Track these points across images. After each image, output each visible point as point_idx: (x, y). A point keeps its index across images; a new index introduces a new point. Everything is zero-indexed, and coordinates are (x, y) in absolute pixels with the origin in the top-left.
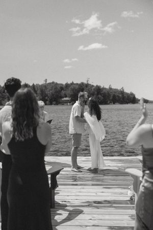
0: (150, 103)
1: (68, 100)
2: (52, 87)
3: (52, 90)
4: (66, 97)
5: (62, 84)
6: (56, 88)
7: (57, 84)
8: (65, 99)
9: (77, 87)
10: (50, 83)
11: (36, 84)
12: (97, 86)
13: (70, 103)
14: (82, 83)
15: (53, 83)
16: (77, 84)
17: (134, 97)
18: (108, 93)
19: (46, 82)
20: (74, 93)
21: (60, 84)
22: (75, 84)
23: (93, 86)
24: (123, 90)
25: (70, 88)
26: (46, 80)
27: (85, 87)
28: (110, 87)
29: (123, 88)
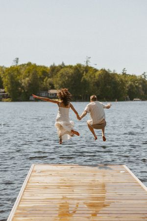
2: (29, 72)
3: (28, 77)
4: (53, 88)
5: (45, 67)
6: (35, 74)
7: (35, 66)
8: (52, 91)
9: (72, 71)
14: (79, 66)
15: (29, 64)
16: (71, 67)
19: (17, 62)
21: (41, 67)
22: (67, 67)
23: (96, 70)
24: (145, 77)
25: (59, 74)
26: (18, 59)
27: (85, 72)
28: (124, 72)
29: (144, 73)
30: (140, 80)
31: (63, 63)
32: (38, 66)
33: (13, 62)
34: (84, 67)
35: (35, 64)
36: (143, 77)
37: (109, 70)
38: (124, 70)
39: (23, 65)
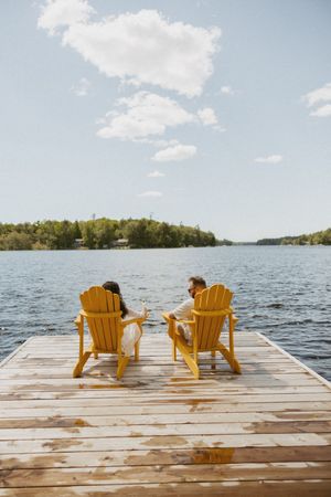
1: (125, 243)
2: (103, 225)
3: (102, 229)
4: (122, 238)
6: (108, 226)
7: (109, 220)
8: (120, 241)
9: (137, 224)
11: (81, 222)
13: (127, 246)
15: (104, 219)
17: (214, 238)
18: (179, 232)
19: (94, 217)
22: (134, 221)
23: (158, 223)
25: (127, 226)
27: (148, 225)
28: (182, 224)
31: (131, 218)
34: (148, 221)
36: (197, 229)
39: (98, 220)
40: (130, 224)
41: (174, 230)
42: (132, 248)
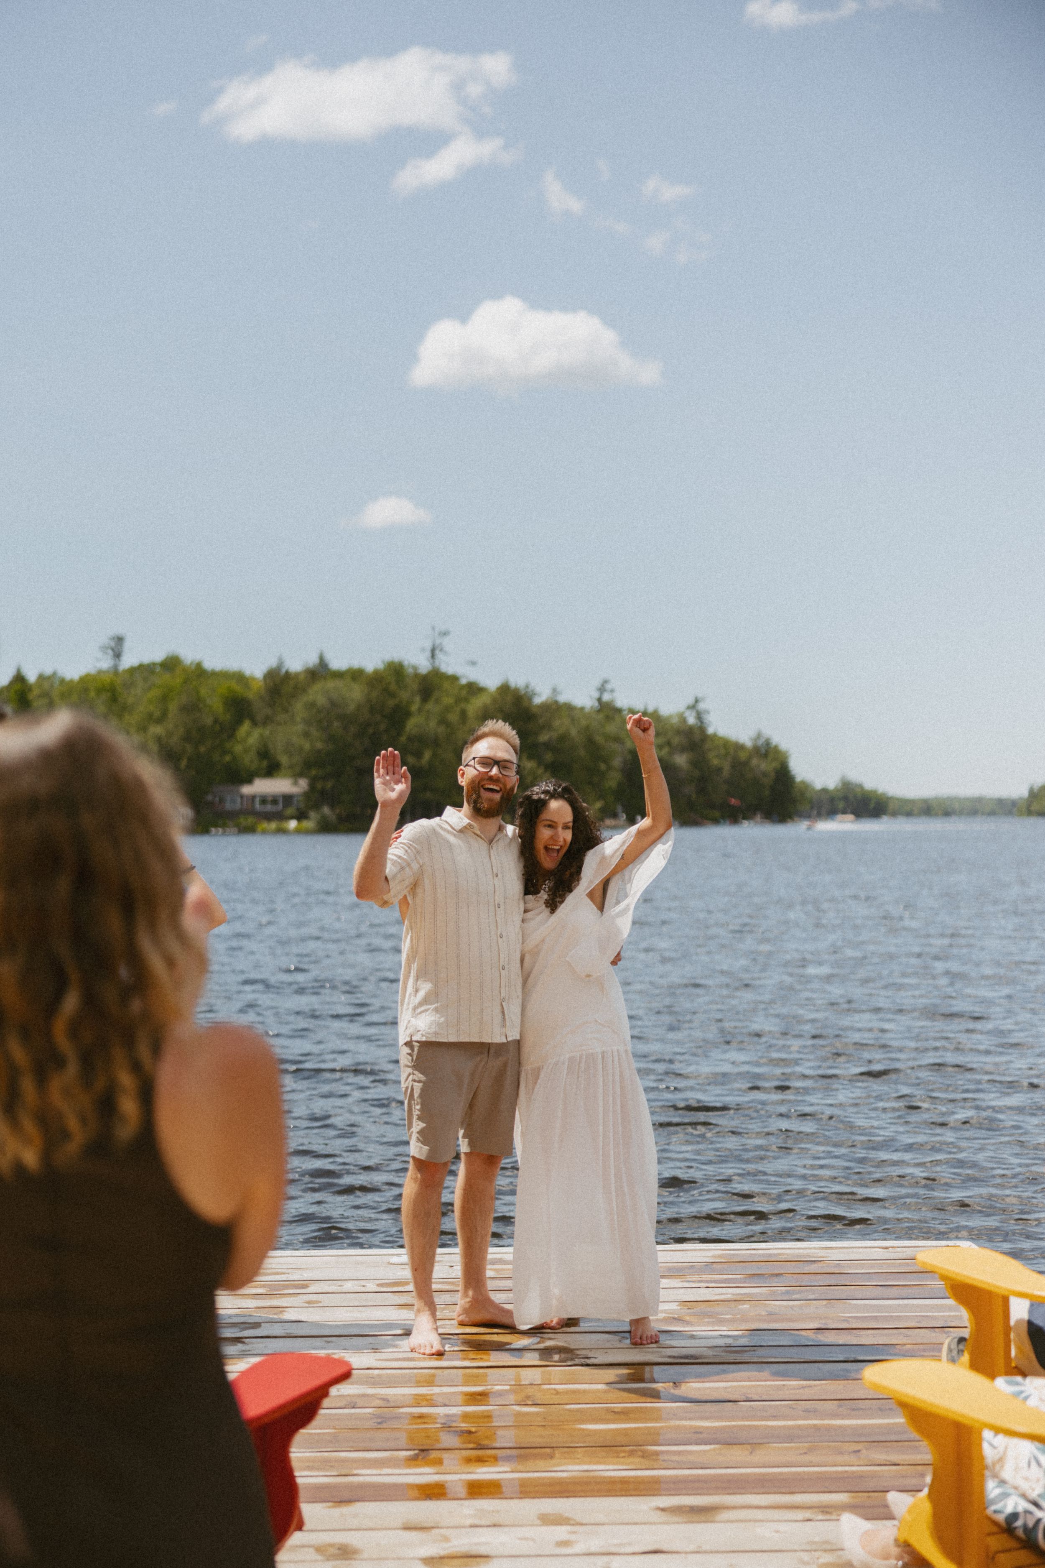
0: (894, 814)
1: (287, 799)
2: (165, 699)
3: (161, 720)
4: (271, 770)
5: (240, 677)
6: (193, 707)
7: (199, 672)
8: (262, 787)
9: (356, 694)
10: (145, 670)
11: (41, 678)
12: (505, 689)
13: (301, 816)
14: (396, 670)
15: (171, 664)
16: (356, 675)
17: (783, 775)
18: (590, 742)
19: (118, 655)
20: (332, 738)
21: (225, 675)
22: (338, 675)
23: (474, 689)
24: (699, 716)
25: (299, 707)
26: (120, 640)
27: (418, 699)
28: (606, 697)
29: (697, 701)
30: (678, 732)
31: (321, 658)
32: (214, 674)
33: (100, 655)
34: (416, 675)
35: (199, 665)
36: (691, 720)
37: (527, 687)
38: (602, 689)
39: (141, 668)
40: (317, 694)
41: (561, 725)
42: (326, 828)
